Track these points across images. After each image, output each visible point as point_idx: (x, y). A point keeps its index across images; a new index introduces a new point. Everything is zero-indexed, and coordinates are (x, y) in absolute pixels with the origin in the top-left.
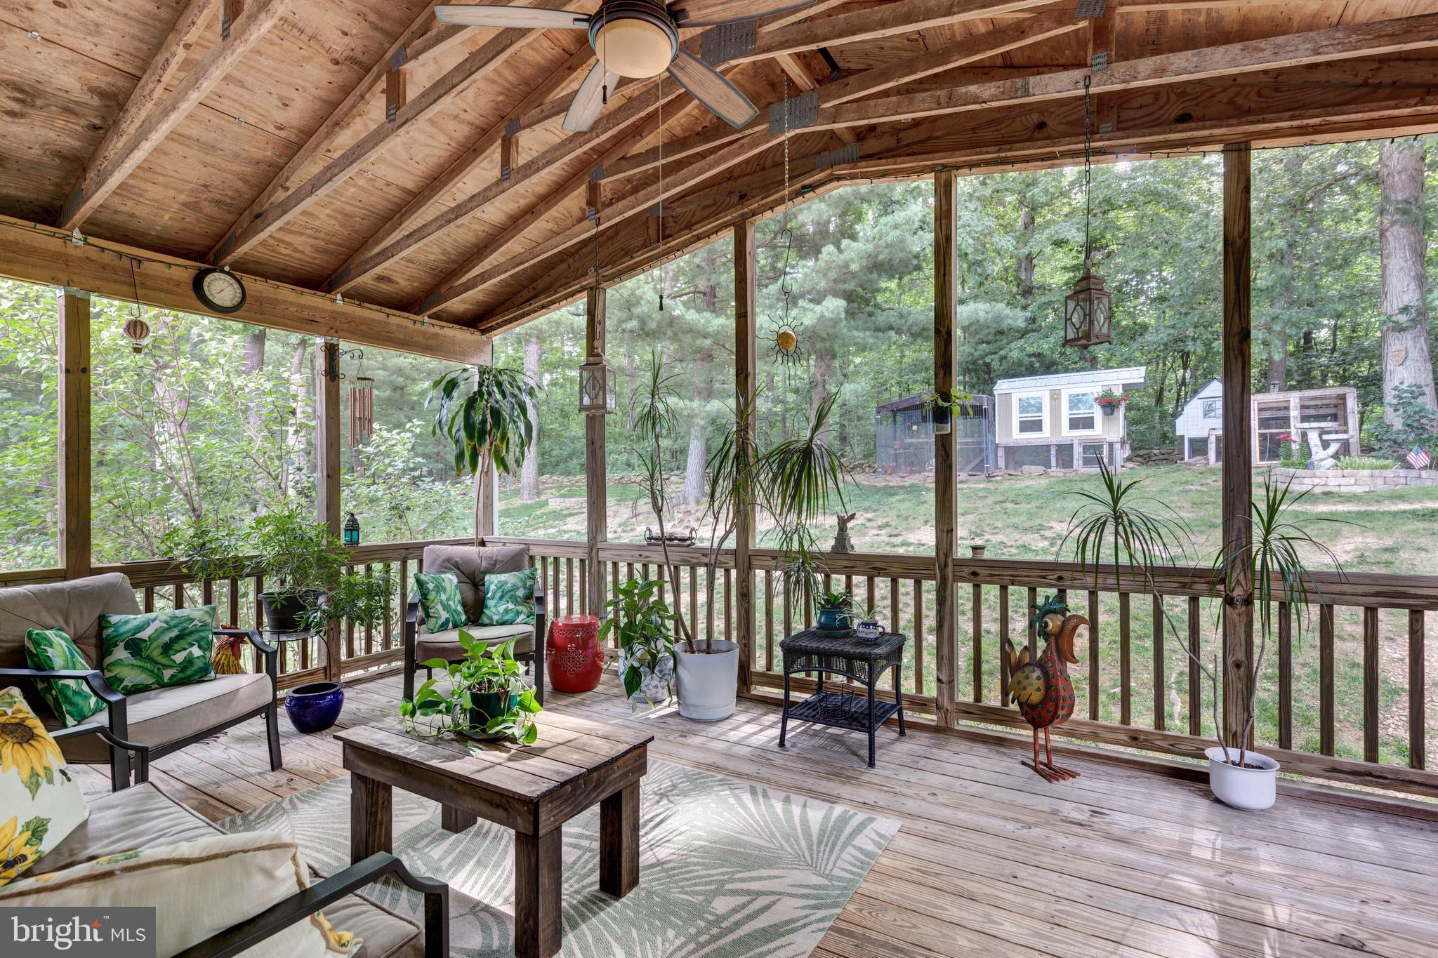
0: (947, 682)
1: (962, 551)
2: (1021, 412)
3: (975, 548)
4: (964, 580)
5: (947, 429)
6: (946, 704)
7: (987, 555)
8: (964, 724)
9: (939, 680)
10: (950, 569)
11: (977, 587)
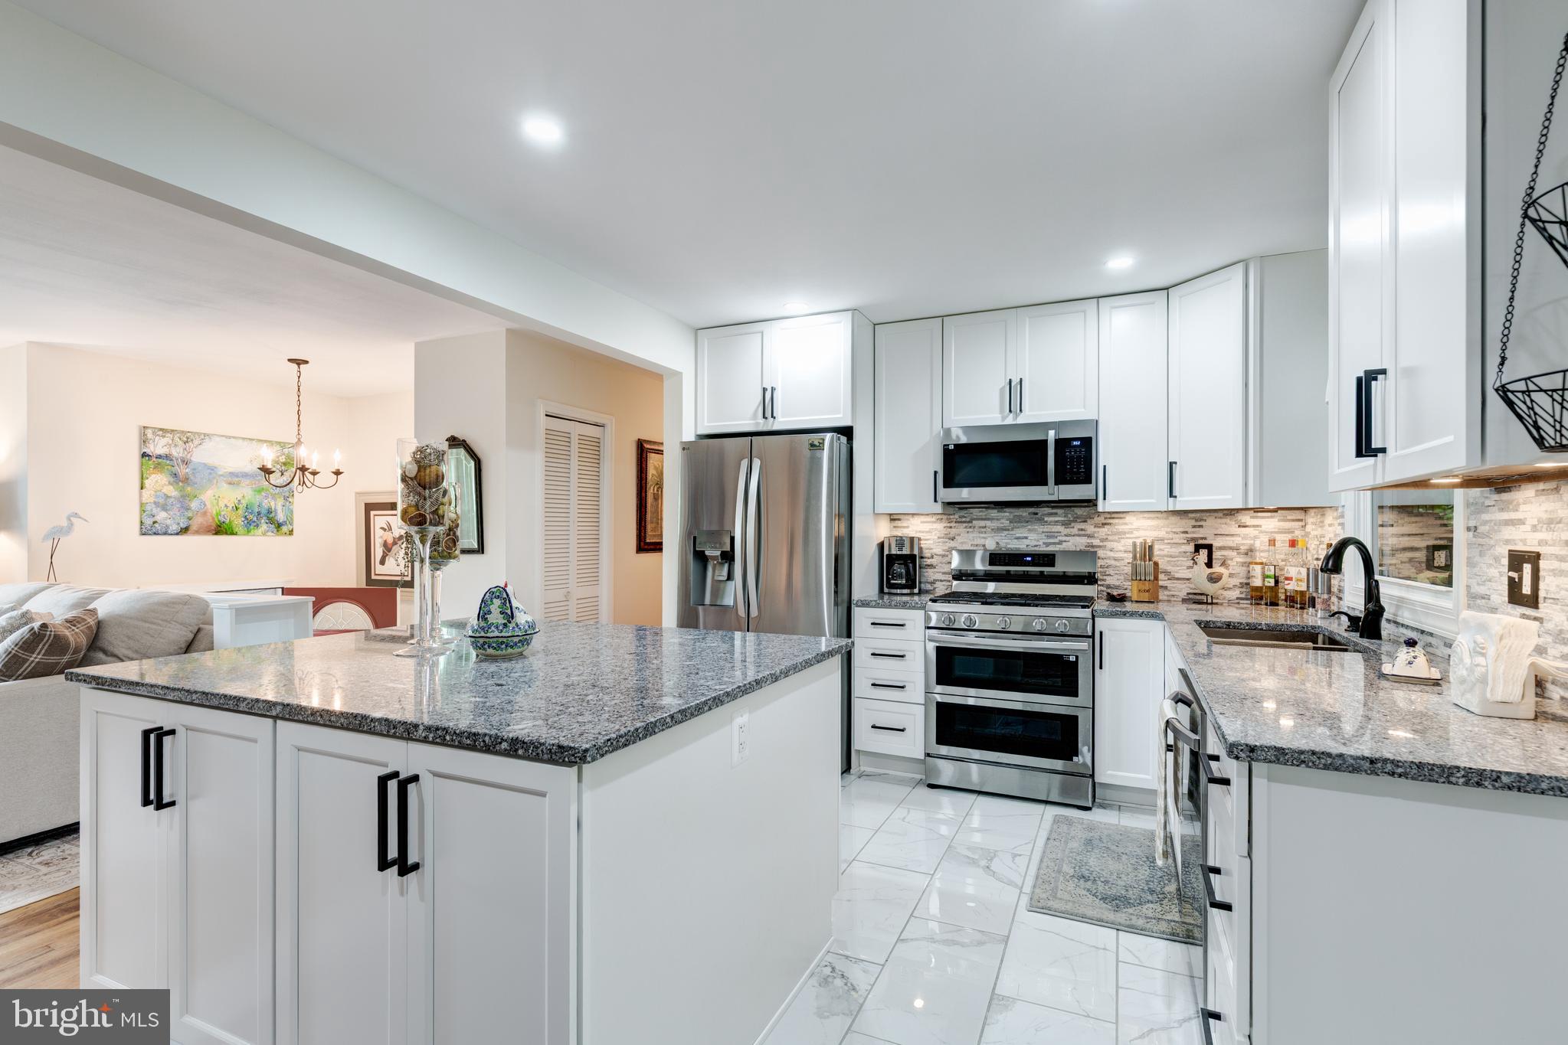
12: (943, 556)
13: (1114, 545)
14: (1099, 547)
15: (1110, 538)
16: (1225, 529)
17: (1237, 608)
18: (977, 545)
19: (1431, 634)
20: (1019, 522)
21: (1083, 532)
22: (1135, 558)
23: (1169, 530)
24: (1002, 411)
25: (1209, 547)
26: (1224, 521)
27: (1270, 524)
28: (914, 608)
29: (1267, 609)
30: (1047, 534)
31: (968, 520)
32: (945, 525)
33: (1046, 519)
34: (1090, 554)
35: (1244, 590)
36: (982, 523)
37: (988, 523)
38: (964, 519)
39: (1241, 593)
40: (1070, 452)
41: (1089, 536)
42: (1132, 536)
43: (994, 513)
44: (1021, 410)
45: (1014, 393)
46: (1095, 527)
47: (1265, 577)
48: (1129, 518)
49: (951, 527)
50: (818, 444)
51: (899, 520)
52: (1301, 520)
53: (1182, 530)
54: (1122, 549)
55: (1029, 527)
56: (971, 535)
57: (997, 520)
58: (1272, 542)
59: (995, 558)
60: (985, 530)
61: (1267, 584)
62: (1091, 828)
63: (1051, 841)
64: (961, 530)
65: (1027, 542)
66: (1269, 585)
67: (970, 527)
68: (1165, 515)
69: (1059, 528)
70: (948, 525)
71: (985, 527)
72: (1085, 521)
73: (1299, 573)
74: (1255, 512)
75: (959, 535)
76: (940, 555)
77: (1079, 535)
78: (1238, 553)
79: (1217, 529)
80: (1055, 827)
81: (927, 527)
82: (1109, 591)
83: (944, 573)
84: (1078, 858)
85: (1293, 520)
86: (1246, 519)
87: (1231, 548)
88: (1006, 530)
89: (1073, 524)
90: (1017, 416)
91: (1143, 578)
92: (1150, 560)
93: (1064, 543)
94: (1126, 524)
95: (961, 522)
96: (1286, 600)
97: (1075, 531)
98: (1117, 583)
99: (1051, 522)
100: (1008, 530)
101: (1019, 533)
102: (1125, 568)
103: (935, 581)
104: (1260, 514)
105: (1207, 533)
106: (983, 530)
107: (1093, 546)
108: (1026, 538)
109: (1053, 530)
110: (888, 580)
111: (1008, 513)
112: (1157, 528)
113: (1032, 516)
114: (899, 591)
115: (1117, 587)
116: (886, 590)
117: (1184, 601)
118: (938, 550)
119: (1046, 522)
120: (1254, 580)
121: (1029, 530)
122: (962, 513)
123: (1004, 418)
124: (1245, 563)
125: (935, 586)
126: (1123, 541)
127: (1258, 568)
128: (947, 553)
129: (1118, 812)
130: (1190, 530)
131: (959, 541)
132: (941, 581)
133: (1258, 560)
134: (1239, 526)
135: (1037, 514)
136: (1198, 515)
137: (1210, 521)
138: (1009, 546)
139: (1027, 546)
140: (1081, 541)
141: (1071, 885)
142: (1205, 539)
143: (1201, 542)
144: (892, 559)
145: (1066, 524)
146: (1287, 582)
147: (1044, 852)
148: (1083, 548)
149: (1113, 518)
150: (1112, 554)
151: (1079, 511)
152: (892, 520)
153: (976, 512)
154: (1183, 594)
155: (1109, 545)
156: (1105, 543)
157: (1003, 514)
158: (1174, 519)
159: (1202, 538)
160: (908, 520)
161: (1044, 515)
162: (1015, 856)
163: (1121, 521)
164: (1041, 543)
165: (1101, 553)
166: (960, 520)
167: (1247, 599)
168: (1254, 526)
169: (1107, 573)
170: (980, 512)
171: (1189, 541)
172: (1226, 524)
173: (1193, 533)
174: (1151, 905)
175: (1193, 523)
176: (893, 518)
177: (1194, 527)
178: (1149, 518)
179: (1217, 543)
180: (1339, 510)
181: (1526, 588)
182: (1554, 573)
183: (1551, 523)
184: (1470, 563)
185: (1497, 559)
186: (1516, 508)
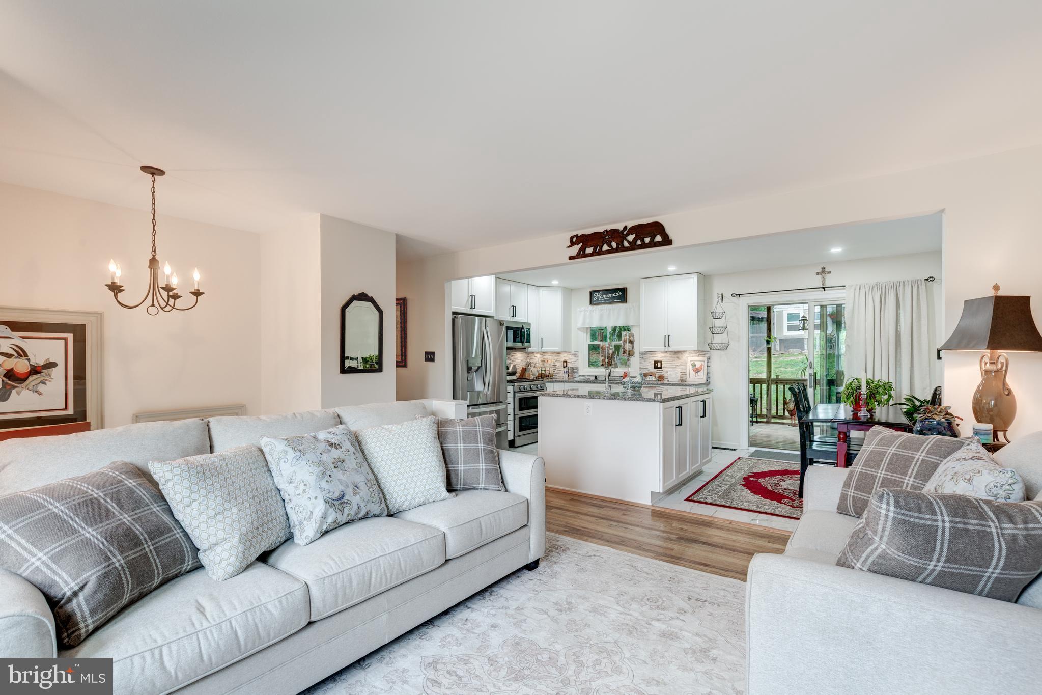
0: (769, 410)
1: (773, 376)
2: (788, 320)
3: (777, 376)
4: (774, 384)
5: (770, 346)
6: (769, 415)
7: (780, 378)
8: (773, 420)
9: (767, 410)
10: (770, 381)
11: (777, 385)
24: (510, 316)
44: (515, 317)
45: (514, 311)
123: (510, 318)
133: (539, 366)
180: (572, 353)
181: (659, 366)
182: (666, 363)
183: (665, 357)
184: (640, 363)
185: (650, 362)
186: (655, 354)
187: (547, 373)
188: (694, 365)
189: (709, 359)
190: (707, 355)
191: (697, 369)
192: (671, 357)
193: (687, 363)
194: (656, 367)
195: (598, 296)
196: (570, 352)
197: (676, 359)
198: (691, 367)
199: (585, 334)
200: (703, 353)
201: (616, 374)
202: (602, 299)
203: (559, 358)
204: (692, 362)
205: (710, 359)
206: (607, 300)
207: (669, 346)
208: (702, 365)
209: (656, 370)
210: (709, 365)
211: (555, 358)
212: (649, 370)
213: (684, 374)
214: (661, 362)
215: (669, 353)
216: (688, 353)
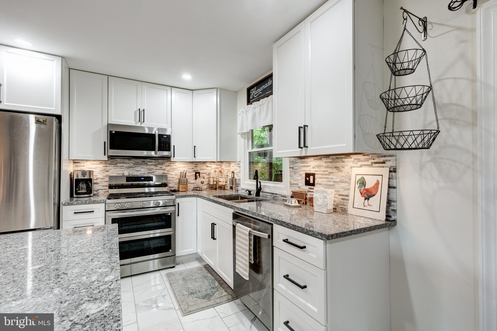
12: (103, 179)
13: (172, 173)
14: (167, 173)
15: (170, 170)
16: (203, 168)
17: (206, 191)
18: (119, 174)
19: (276, 194)
20: (137, 165)
21: (161, 168)
22: (181, 177)
23: (188, 168)
24: (135, 120)
25: (199, 173)
26: (203, 165)
27: (214, 166)
28: (99, 203)
29: (214, 190)
30: (148, 169)
31: (115, 163)
32: (104, 165)
33: (148, 163)
34: (164, 176)
35: (208, 185)
36: (122, 165)
37: (124, 165)
38: (113, 163)
39: (207, 186)
40: (163, 140)
41: (163, 170)
42: (177, 170)
43: (127, 161)
44: (144, 121)
45: (141, 114)
46: (165, 167)
47: (214, 181)
48: (176, 164)
49: (107, 166)
50: (43, 121)
51: (79, 163)
52: (220, 165)
53: (192, 168)
54: (174, 174)
55: (142, 166)
56: (116, 170)
57: (128, 163)
58: (215, 171)
59: (129, 179)
60: (123, 167)
61: (214, 183)
62: (181, 274)
63: (173, 284)
64: (111, 167)
65: (140, 172)
66: (215, 183)
67: (116, 166)
68: (187, 163)
69: (153, 167)
70: (106, 165)
71: (123, 166)
72: (162, 165)
73: (223, 180)
74: (210, 162)
75: (111, 169)
76: (101, 178)
77: (160, 170)
78: (206, 175)
79: (201, 167)
80: (170, 278)
81: (94, 166)
82: (170, 188)
83: (103, 186)
84: (185, 286)
85: (219, 165)
86: (208, 164)
87: (205, 173)
88: (132, 168)
89: (158, 166)
90: (141, 123)
91: (183, 184)
92: (185, 178)
93: (155, 172)
94: (175, 166)
95: (112, 164)
96: (219, 188)
97: (158, 168)
98: (173, 186)
99: (150, 164)
100: (133, 168)
101: (138, 169)
102: (175, 180)
103: (98, 190)
104: (211, 163)
105: (198, 169)
106: (122, 167)
107: (165, 173)
108: (140, 171)
109: (151, 168)
110: (76, 191)
111: (133, 161)
112: (185, 167)
113: (143, 162)
114: (82, 196)
115: (173, 187)
116: (75, 196)
117: (193, 190)
118: (100, 176)
119: (148, 164)
120: (211, 182)
121: (142, 168)
122: (112, 160)
123: (136, 123)
124: (208, 177)
125: (98, 192)
126: (174, 171)
127: (212, 179)
128: (104, 177)
129: (183, 265)
130: (194, 168)
131: (111, 172)
132: (102, 189)
133: (212, 177)
134: (206, 167)
135: (144, 161)
136: (196, 163)
137: (199, 165)
138: (133, 174)
139: (141, 174)
140: (161, 171)
141: (190, 298)
142: (198, 170)
143: (197, 171)
144: (78, 181)
145: (155, 165)
146: (220, 183)
147: (173, 290)
148: (161, 174)
149: (171, 164)
150: (171, 176)
151: (160, 161)
152: (74, 163)
153: (119, 160)
154: (192, 188)
155: (170, 173)
156: (169, 172)
157: (131, 161)
158: (190, 164)
159: (197, 170)
160: (84, 163)
161: (148, 162)
162: (164, 296)
163: (174, 165)
164: (146, 172)
165: (168, 176)
166: (111, 163)
167: (208, 188)
168: (210, 167)
169: (170, 182)
170: (120, 160)
171: (194, 171)
172: (203, 166)
173: (195, 168)
174: (216, 293)
175: (195, 165)
176: (75, 162)
177: (195, 167)
178: (182, 164)
179: (201, 172)
180: (237, 163)
181: (311, 181)
182: (320, 178)
183: (319, 166)
184: (291, 176)
185: (301, 175)
186: (307, 163)
187: (220, 184)
188: (363, 183)
189: (393, 171)
190: (388, 164)
191: (367, 190)
192: (327, 167)
193: (350, 179)
194: (307, 183)
195: (254, 92)
196: (236, 162)
197: (335, 170)
198: (357, 186)
199: (246, 141)
200: (382, 160)
201: (267, 190)
202: (257, 94)
203: (230, 168)
204: (359, 177)
205: (395, 171)
206: (260, 94)
207: (305, 146)
208: (378, 183)
209: (307, 187)
210: (394, 183)
211: (228, 168)
212: (299, 187)
213: (345, 198)
214: (314, 175)
215: (324, 160)
216: (352, 160)
